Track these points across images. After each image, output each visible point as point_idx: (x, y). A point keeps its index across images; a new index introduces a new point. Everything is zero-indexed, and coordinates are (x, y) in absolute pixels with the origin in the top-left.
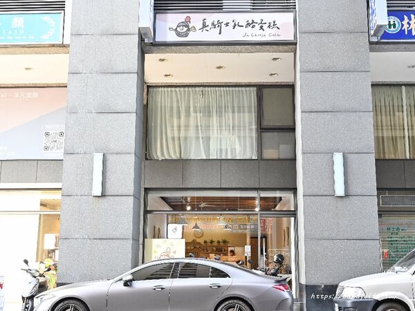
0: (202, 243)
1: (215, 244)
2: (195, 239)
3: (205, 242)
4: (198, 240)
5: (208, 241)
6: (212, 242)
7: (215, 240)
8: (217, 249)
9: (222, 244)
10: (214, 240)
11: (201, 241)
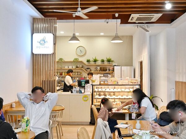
0: (85, 62)
1: (99, 63)
2: (77, 57)
3: (88, 61)
4: (80, 59)
5: (91, 60)
6: (95, 61)
7: (99, 59)
8: (101, 68)
9: (106, 63)
10: (97, 58)
11: (84, 60)
